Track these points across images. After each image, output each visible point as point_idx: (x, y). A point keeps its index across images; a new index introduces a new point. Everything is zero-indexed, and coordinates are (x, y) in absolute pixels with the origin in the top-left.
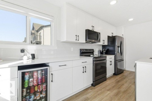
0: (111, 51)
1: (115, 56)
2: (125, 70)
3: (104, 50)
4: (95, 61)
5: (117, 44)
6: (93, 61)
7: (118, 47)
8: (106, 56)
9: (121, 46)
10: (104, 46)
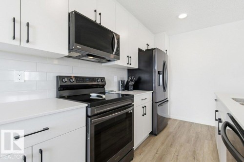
0: (145, 82)
1: (152, 93)
2: (170, 119)
3: (132, 80)
4: (93, 116)
5: (156, 68)
6: (87, 116)
7: (159, 73)
8: (132, 96)
9: (163, 72)
10: (131, 71)
